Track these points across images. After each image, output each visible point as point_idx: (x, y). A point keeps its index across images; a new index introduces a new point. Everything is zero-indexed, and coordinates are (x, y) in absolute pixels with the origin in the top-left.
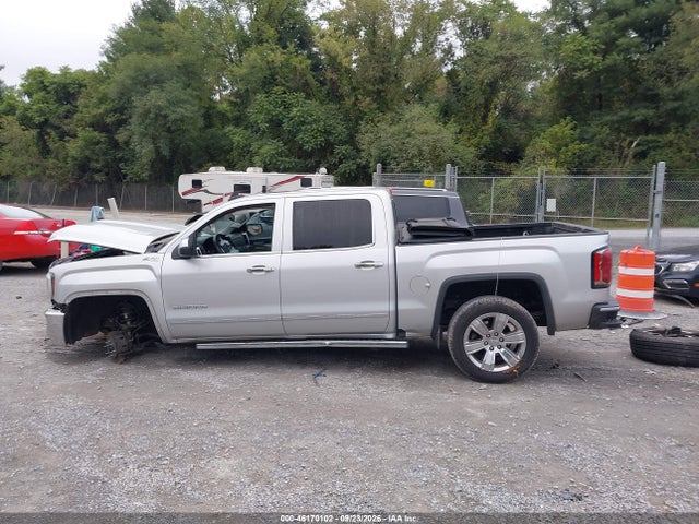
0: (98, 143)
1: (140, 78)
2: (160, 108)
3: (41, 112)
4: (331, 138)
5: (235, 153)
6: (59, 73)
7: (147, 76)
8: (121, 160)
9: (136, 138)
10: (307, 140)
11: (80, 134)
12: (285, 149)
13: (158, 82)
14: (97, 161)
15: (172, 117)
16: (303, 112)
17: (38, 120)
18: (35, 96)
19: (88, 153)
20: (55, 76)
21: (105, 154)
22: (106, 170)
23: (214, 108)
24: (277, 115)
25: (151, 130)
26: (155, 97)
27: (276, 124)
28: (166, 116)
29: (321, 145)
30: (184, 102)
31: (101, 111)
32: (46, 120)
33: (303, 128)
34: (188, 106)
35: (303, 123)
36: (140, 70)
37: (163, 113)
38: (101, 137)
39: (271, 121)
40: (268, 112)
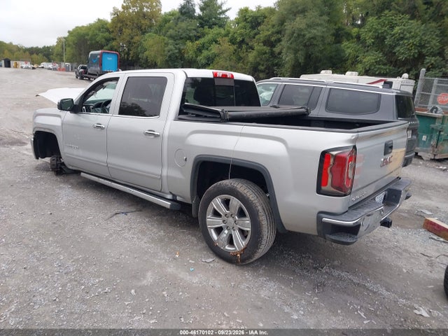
0: (265, 53)
1: (293, 10)
2: (301, 30)
3: (241, 35)
4: (424, 51)
5: (349, 62)
6: (254, 10)
7: (297, 7)
8: (276, 65)
9: (284, 51)
10: (402, 52)
11: (256, 48)
12: (384, 59)
13: (303, 11)
14: (263, 65)
15: (308, 36)
16: (404, 30)
17: (239, 39)
18: (240, 25)
19: (258, 59)
20: (252, 12)
21: (267, 60)
22: (267, 71)
23: (343, 29)
24: (382, 33)
25: (293, 46)
26: (299, 23)
27: (380, 40)
28: (304, 36)
29: (413, 55)
30: (318, 25)
31: (270, 33)
32: (243, 40)
33: (401, 42)
34: (319, 28)
35: (402, 39)
36: (294, 4)
37: (302, 33)
38: (267, 49)
39: (377, 38)
40: (376, 30)
